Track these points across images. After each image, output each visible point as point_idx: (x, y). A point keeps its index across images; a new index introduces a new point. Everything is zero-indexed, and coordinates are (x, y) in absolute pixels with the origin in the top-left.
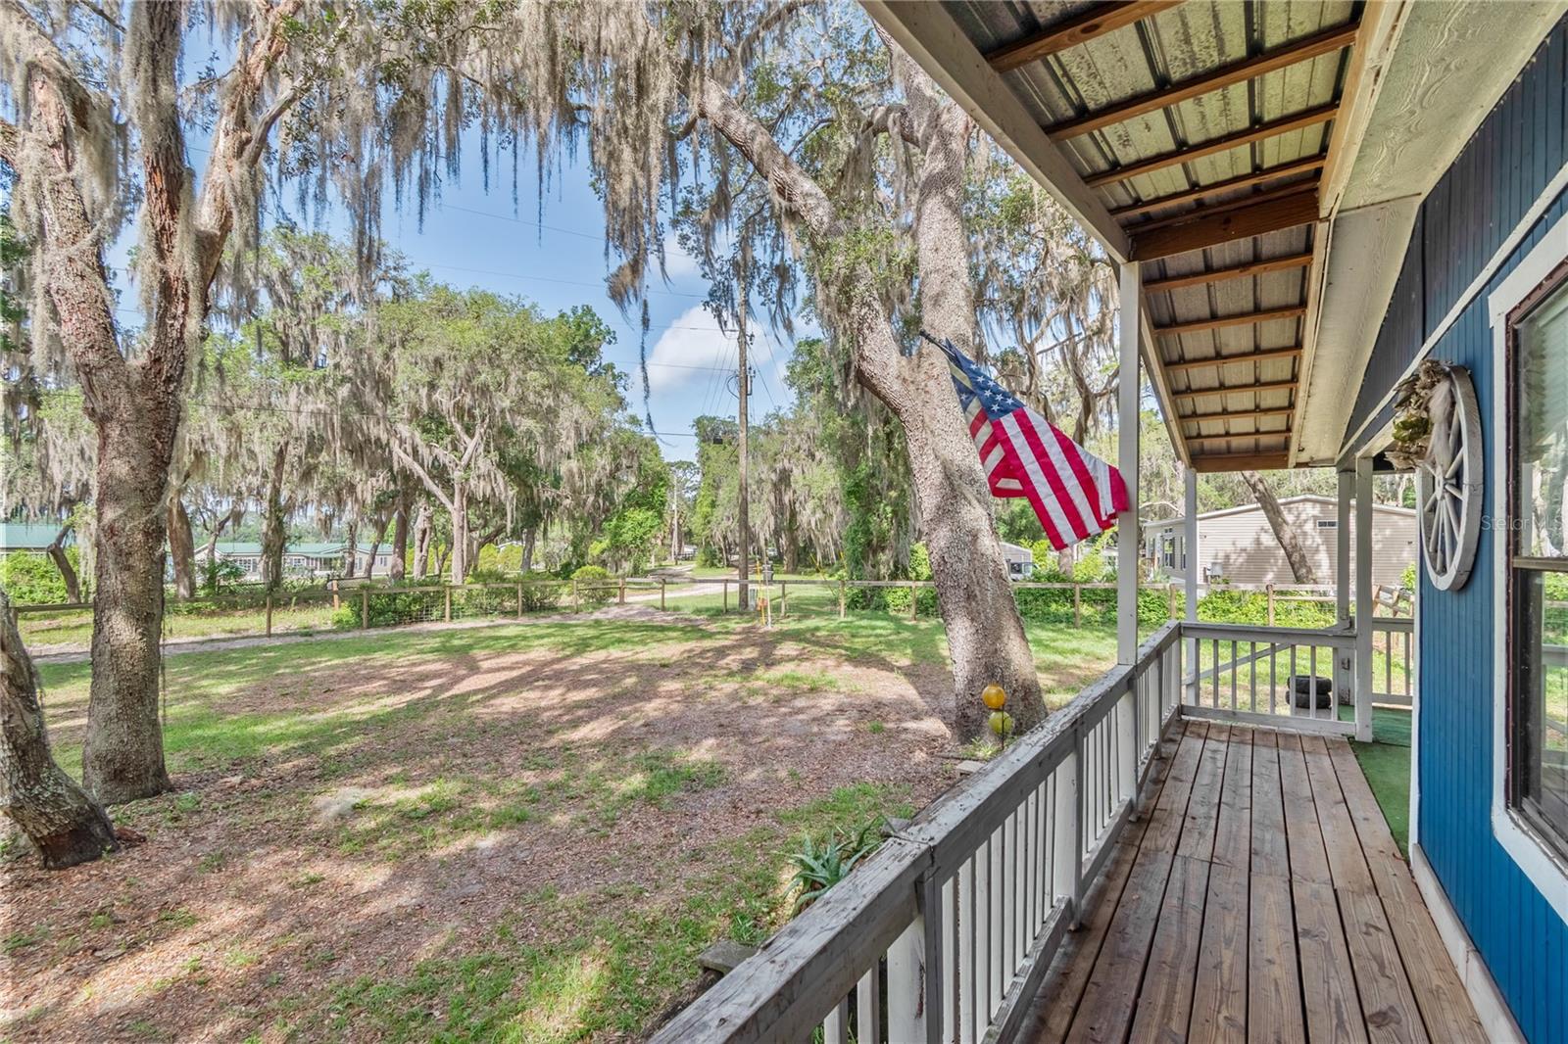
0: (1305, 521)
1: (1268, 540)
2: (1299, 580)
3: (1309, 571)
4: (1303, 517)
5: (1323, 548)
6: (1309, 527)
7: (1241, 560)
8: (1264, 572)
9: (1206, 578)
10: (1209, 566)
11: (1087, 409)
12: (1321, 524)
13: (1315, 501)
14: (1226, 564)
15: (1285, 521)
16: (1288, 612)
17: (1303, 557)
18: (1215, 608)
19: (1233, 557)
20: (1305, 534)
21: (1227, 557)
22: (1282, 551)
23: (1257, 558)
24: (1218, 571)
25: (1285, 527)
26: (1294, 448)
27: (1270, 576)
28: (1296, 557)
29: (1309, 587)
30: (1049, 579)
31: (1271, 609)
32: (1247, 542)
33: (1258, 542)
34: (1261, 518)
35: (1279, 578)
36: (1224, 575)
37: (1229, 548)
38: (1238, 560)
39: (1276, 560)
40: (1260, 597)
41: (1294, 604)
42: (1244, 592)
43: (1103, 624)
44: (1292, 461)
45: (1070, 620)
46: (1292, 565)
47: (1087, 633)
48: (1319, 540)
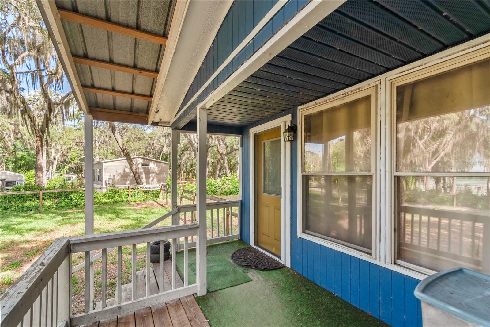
0: (139, 164)
1: (128, 170)
2: (138, 183)
3: (141, 180)
4: (138, 163)
5: (143, 173)
6: (140, 166)
7: (119, 177)
8: (126, 181)
9: (106, 184)
10: (107, 180)
11: (50, 110)
12: (143, 165)
13: (141, 158)
14: (113, 179)
15: (133, 164)
16: (135, 195)
17: (139, 176)
18: (109, 196)
19: (116, 176)
20: (139, 168)
21: (114, 176)
22: (132, 174)
23: (124, 177)
24: (111, 181)
25: (134, 166)
26: (153, 109)
27: (128, 182)
28: (137, 176)
29: (142, 186)
30: (26, 189)
31: (130, 195)
32: (121, 171)
33: (124, 171)
34: (125, 163)
35: (131, 183)
36: (112, 184)
37: (115, 173)
38: (118, 177)
39: (130, 177)
40: (125, 190)
41: (137, 192)
42: (120, 189)
43: (57, 208)
44: (151, 120)
45: (37, 209)
46: (136, 178)
47: (45, 216)
48: (142, 170)
